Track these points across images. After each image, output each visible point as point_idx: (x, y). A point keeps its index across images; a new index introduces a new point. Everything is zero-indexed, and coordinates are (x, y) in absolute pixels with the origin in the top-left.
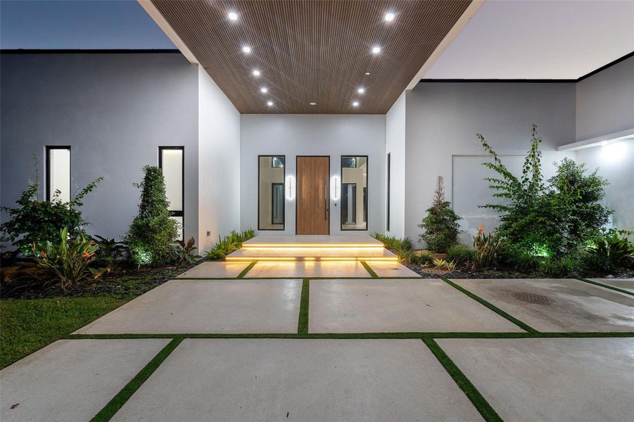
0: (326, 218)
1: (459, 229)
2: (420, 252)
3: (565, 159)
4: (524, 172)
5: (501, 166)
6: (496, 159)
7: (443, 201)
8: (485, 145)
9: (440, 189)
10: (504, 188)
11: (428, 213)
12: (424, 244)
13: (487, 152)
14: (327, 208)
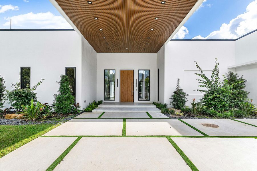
0: (132, 96)
1: (186, 100)
2: (170, 109)
3: (230, 72)
4: (212, 77)
5: (203, 75)
6: (201, 72)
7: (180, 89)
8: (197, 66)
9: (179, 84)
10: (204, 83)
11: (174, 93)
12: (172, 106)
13: (198, 69)
14: (133, 91)
